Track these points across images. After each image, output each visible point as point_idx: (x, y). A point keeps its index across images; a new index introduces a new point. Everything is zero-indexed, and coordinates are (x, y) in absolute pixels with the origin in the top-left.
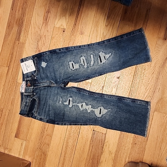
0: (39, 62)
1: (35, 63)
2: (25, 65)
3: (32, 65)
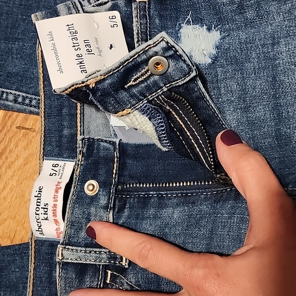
0: (164, 27)
1: (138, 30)
2: (72, 33)
3: (111, 47)
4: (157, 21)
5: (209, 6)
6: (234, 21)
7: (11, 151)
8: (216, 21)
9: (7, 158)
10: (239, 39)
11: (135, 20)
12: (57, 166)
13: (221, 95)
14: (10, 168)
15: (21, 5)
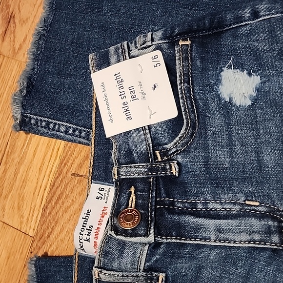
0: (204, 69)
1: (181, 72)
2: (119, 82)
3: (155, 87)
4: (198, 63)
5: (250, 52)
6: (274, 67)
7: (67, 197)
8: (257, 67)
9: (63, 203)
10: (279, 84)
11: (177, 62)
12: (103, 190)
13: (260, 136)
14: (66, 212)
15: (72, 43)
